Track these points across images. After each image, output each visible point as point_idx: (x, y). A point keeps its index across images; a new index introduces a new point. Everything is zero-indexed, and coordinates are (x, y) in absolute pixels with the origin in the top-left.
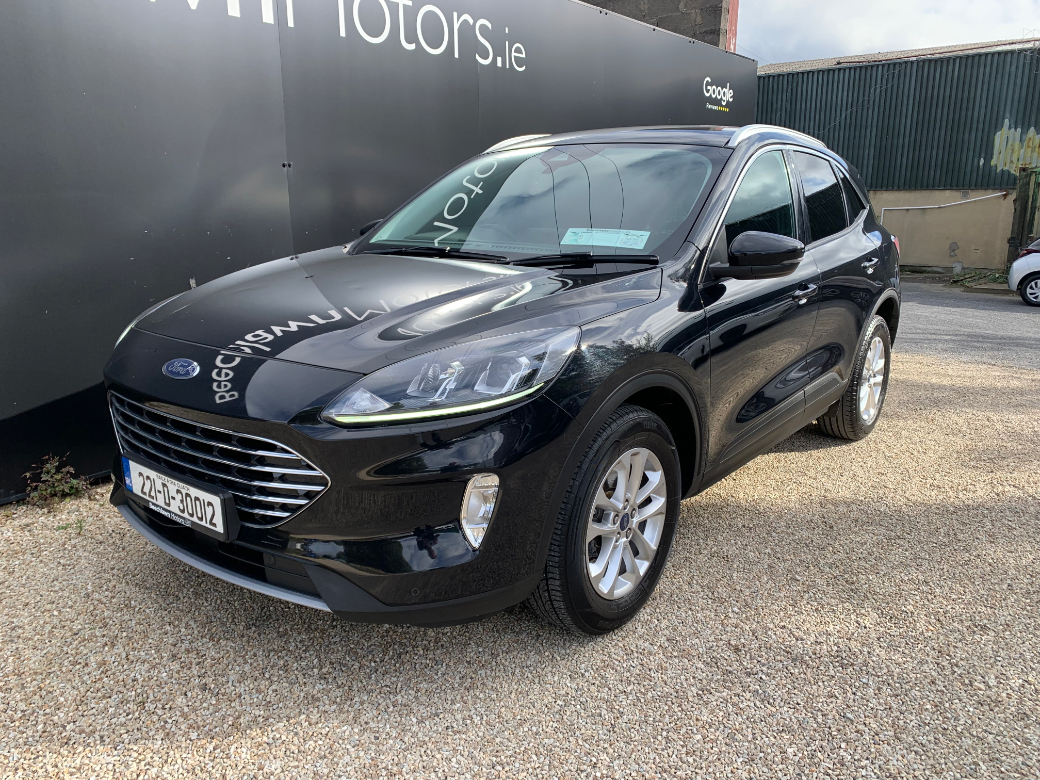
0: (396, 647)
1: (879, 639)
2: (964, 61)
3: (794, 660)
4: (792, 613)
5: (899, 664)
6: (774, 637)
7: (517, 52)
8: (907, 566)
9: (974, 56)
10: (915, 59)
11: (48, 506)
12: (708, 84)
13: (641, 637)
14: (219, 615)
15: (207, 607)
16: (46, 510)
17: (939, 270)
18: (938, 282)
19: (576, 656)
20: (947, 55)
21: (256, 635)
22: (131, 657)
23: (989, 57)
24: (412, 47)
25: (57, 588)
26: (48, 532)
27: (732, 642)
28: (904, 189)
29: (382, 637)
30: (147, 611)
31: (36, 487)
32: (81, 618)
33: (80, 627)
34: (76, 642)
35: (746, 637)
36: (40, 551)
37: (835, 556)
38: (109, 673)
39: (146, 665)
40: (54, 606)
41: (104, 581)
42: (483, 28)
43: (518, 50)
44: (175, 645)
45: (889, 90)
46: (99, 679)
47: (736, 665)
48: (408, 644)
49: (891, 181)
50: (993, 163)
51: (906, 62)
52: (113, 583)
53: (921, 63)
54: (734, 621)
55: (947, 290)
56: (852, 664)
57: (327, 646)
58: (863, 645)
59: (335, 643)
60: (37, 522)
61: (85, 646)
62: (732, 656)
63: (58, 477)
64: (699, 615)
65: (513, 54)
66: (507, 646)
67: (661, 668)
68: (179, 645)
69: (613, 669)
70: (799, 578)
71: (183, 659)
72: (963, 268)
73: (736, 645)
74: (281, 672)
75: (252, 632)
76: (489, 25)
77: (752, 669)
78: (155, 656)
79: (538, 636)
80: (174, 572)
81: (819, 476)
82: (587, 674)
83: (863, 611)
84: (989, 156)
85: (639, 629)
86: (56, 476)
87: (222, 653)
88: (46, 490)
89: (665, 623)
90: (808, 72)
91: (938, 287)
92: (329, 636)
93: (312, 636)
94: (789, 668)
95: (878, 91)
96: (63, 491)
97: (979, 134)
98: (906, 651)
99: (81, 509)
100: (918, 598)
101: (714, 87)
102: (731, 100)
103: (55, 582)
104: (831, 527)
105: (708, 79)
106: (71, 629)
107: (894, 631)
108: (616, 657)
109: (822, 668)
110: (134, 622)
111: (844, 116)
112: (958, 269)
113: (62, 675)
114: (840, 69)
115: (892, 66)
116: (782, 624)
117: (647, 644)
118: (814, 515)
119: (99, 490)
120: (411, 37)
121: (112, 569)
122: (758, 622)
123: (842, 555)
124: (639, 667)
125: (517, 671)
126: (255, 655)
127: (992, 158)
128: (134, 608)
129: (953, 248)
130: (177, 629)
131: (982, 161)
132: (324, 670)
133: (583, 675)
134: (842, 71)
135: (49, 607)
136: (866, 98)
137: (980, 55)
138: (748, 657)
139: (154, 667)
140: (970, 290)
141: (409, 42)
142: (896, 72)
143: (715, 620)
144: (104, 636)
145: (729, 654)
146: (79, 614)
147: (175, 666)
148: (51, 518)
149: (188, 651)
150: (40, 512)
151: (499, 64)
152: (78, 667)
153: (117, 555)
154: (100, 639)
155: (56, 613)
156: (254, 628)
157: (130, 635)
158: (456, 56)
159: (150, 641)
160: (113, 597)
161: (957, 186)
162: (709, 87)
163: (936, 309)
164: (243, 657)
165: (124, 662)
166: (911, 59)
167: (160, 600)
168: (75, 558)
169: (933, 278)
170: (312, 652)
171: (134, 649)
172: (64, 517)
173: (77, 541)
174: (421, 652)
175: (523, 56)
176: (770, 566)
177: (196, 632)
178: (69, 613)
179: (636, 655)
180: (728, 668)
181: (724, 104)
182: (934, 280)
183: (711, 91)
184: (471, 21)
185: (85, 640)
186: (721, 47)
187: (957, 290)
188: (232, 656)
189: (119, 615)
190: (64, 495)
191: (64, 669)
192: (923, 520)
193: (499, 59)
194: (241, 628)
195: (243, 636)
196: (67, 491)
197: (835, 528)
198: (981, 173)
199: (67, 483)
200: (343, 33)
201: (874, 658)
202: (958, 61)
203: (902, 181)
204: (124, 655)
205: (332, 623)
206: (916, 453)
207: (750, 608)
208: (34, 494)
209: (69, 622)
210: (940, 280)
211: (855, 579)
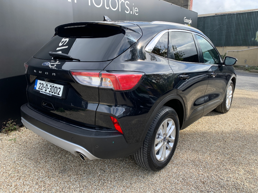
0: (102, 180)
1: (246, 179)
2: (248, 13)
3: (221, 187)
4: (218, 170)
5: (253, 188)
6: (214, 178)
7: (136, 10)
8: (249, 154)
9: (251, 12)
10: (236, 13)
11: (7, 133)
12: (185, 19)
13: (174, 178)
14: (51, 169)
15: (48, 167)
16: (6, 134)
17: (242, 66)
18: (242, 70)
19: (156, 184)
20: (244, 12)
21: (61, 176)
22: (24, 183)
23: (255, 13)
24: (108, 8)
25: (6, 159)
26: (6, 141)
27: (202, 180)
28: (233, 46)
29: (98, 177)
30: (31, 167)
31: (5, 128)
32: (12, 170)
33: (11, 173)
34: (9, 178)
35: (206, 178)
36: (3, 147)
37: (228, 151)
38: (17, 189)
39: (29, 186)
40: (5, 166)
41: (19, 157)
42: (127, 3)
43: (136, 9)
44: (37, 179)
45: (229, 21)
46: (14, 191)
47: (204, 188)
48: (106, 180)
49: (229, 44)
50: (256, 39)
51: (233, 14)
52: (22, 158)
53: (237, 14)
54: (202, 173)
55: (245, 72)
56: (239, 189)
57: (82, 180)
58: (241, 181)
59: (84, 179)
60: (4, 138)
61: (11, 179)
62: (202, 185)
63: (11, 125)
64: (191, 170)
65: (135, 10)
66: (135, 181)
67: (181, 189)
68: (39, 179)
69: (167, 189)
70: (219, 158)
71: (39, 184)
72: (248, 66)
73: (203, 181)
74: (68, 189)
75: (60, 175)
76: (129, 3)
77: (209, 190)
78: (31, 183)
79: (144, 177)
80: (40, 154)
81: (220, 125)
82: (159, 191)
83: (239, 170)
84: (255, 38)
85: (174, 175)
86: (10, 125)
87: (51, 182)
88: (7, 129)
89: (181, 173)
90: (208, 17)
91: (242, 71)
92: (83, 176)
93: (78, 176)
94: (220, 190)
95: (226, 21)
96: (12, 129)
97: (252, 31)
98: (254, 184)
99: (16, 134)
100: (255, 165)
101: (187, 20)
102: (191, 23)
103: (6, 157)
104: (226, 141)
105: (185, 17)
106: (8, 173)
107: (250, 177)
108: (167, 185)
109: (230, 190)
110: (27, 171)
111: (217, 28)
112: (247, 66)
113: (4, 189)
114: (216, 16)
115: (230, 15)
116: (216, 174)
117: (176, 180)
118: (220, 137)
119: (22, 128)
120: (108, 6)
121: (23, 153)
122: (209, 173)
123: (230, 151)
124: (175, 189)
125: (138, 189)
126: (61, 183)
127: (256, 38)
128: (27, 166)
129: (246, 61)
130: (39, 174)
131: (253, 39)
132: (81, 189)
133: (158, 191)
134: (217, 16)
135: (3, 166)
136: (223, 23)
137: (252, 12)
138: (207, 186)
139: (31, 187)
140: (250, 72)
141: (107, 7)
142: (231, 16)
143: (196, 172)
144: (17, 176)
145: (201, 184)
146: (11, 168)
147: (37, 187)
148: (8, 137)
149: (41, 181)
150: (5, 135)
151: (131, 13)
152: (9, 187)
153: (24, 149)
154: (16, 177)
155: (5, 168)
156: (61, 174)
157: (25, 176)
158: (120, 11)
159: (31, 178)
160: (22, 163)
161: (247, 45)
162: (185, 20)
163: (243, 77)
164: (57, 184)
165: (22, 185)
166: (235, 13)
167: (35, 164)
168: (13, 150)
169: (240, 69)
170: (77, 182)
171: (26, 180)
172: (11, 136)
173: (14, 144)
174: (110, 183)
175: (138, 11)
176: (210, 154)
177: (44, 175)
178: (9, 168)
179: (173, 184)
180: (202, 189)
181: (189, 24)
182: (241, 69)
183: (186, 21)
184: (124, 2)
185: (12, 177)
186: (188, 9)
187: (247, 72)
188: (54, 183)
189: (23, 169)
190: (12, 130)
191: (4, 187)
192: (251, 139)
193: (131, 12)
194: (57, 173)
195: (58, 176)
196: (13, 129)
197: (227, 142)
198: (253, 42)
199: (13, 127)
200: (90, 5)
201: (245, 186)
202: (247, 14)
203: (232, 44)
204: (22, 182)
205: (84, 172)
206: (246, 118)
207: (206, 168)
208: (4, 130)
209: (8, 171)
210: (242, 69)
211: (235, 158)
